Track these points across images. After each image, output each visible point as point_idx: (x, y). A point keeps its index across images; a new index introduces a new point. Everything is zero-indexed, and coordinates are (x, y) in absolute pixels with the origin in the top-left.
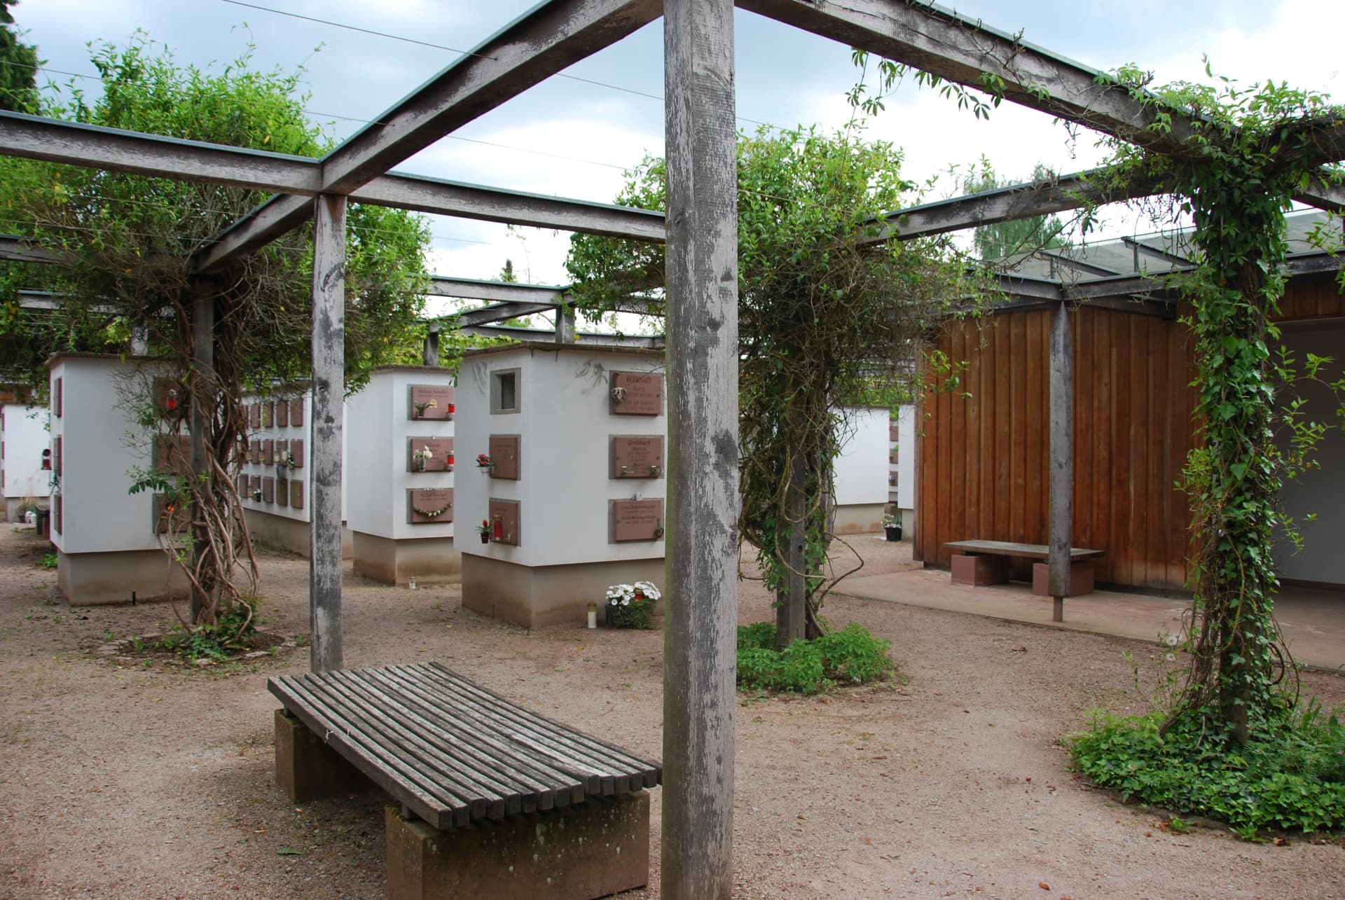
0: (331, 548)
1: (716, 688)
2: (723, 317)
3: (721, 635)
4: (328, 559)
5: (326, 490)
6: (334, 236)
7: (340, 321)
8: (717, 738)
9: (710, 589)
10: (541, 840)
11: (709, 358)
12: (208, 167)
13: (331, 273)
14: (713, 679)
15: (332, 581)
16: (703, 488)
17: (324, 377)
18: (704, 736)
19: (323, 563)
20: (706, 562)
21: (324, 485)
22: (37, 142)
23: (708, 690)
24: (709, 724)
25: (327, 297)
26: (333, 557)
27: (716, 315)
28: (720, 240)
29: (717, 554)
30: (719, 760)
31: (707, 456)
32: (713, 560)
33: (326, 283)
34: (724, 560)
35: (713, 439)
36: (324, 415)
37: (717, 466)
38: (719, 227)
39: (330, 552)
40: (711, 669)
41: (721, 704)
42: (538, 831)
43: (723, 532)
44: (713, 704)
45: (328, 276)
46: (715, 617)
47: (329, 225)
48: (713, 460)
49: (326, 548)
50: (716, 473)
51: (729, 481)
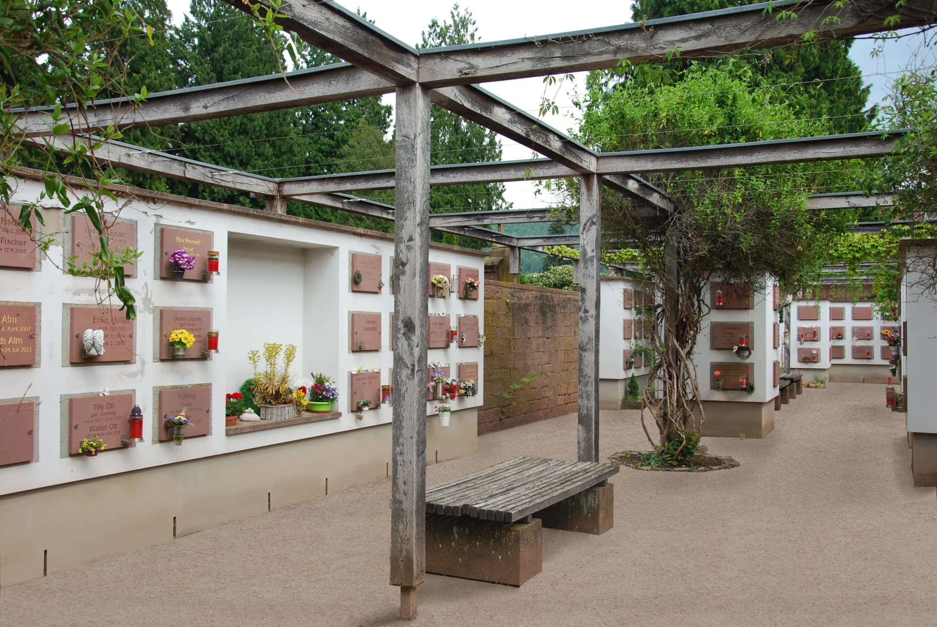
0: (587, 389)
1: (403, 445)
2: (408, 260)
3: (405, 419)
4: (585, 395)
5: (584, 354)
6: (589, 200)
7: (593, 251)
8: (404, 471)
9: (400, 396)
10: (456, 536)
11: (400, 281)
12: (518, 173)
13: (587, 222)
14: (401, 440)
15: (587, 409)
16: (397, 345)
17: (583, 286)
18: (397, 469)
19: (582, 398)
20: (398, 381)
21: (583, 351)
22: (442, 178)
23: (398, 445)
24: (399, 463)
25: (585, 237)
26: (588, 395)
27: (404, 260)
28: (407, 222)
29: (404, 378)
30: (405, 483)
31: (399, 329)
32: (402, 381)
33: (584, 229)
34: (407, 381)
35: (402, 321)
36: (583, 309)
37: (404, 334)
38: (406, 215)
39: (586, 392)
40: (400, 435)
41: (405, 455)
42: (455, 531)
43: (407, 367)
44: (401, 454)
45: (585, 225)
46: (402, 410)
47: (586, 193)
48: (402, 332)
49: (583, 389)
50: (404, 338)
51: (411, 342)
